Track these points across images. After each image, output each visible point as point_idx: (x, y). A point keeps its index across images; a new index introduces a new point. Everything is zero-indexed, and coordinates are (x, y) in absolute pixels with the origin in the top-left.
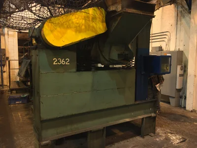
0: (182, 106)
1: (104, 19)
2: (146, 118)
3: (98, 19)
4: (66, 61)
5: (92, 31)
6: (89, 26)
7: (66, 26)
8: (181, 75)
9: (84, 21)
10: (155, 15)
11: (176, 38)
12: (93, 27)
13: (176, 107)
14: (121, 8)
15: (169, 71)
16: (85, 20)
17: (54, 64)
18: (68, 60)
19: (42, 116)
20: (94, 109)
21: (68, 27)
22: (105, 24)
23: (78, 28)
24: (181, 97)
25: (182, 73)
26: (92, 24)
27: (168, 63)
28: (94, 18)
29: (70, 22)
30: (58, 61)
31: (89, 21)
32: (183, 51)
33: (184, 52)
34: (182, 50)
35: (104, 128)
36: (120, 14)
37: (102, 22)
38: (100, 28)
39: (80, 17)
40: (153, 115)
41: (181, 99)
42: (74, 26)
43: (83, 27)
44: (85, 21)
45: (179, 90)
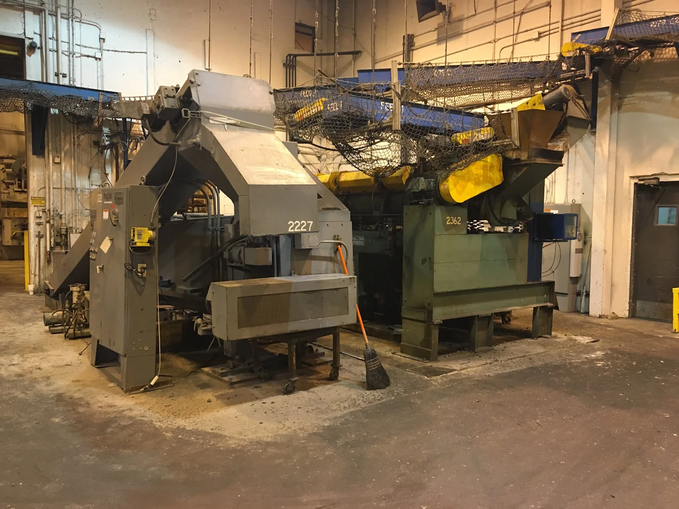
0: (582, 311)
1: (501, 168)
2: (540, 307)
3: (495, 168)
4: (458, 220)
5: (489, 183)
6: (487, 176)
7: (466, 178)
8: (578, 251)
9: (482, 171)
10: (563, 163)
11: (568, 180)
12: (491, 178)
13: (570, 312)
14: (526, 157)
15: (575, 236)
16: (484, 170)
17: (447, 223)
18: (459, 219)
19: (435, 287)
20: (482, 286)
21: (469, 180)
22: (502, 173)
23: (477, 179)
24: (579, 294)
25: (581, 247)
26: (490, 174)
27: (573, 224)
28: (492, 167)
29: (471, 173)
30: (451, 221)
31: (487, 170)
32: (580, 205)
33: (583, 205)
34: (580, 203)
35: (492, 314)
36: (526, 165)
37: (499, 171)
38: (497, 178)
39: (479, 167)
40: (549, 304)
41: (579, 298)
42: (473, 178)
43: (482, 179)
44: (484, 172)
45: (575, 280)
